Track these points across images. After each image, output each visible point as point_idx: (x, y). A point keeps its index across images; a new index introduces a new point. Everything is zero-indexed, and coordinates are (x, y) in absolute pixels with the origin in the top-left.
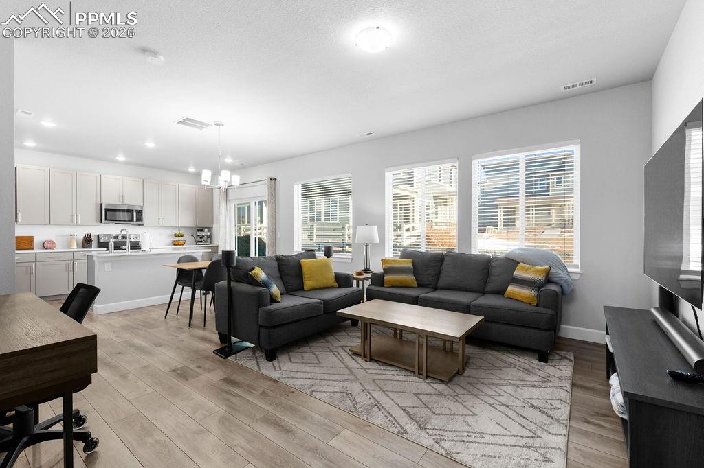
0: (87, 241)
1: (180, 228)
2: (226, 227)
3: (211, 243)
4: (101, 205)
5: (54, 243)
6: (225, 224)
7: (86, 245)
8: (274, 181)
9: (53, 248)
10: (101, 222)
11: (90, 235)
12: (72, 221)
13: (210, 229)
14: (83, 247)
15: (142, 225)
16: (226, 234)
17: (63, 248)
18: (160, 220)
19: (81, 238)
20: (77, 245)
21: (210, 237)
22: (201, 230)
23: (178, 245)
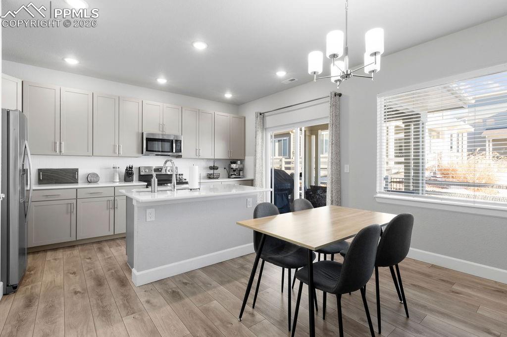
0: (129, 174)
1: (215, 160)
2: (262, 159)
3: (244, 176)
4: (142, 133)
5: (97, 176)
6: (262, 156)
7: (127, 178)
8: (337, 97)
9: (96, 182)
10: (142, 153)
11: (132, 168)
12: (115, 152)
13: (242, 161)
14: (126, 180)
15: (180, 157)
16: (262, 166)
17: (106, 182)
18: (197, 151)
19: (123, 171)
20: (119, 179)
21: (242, 170)
22: (234, 162)
23: (213, 178)
